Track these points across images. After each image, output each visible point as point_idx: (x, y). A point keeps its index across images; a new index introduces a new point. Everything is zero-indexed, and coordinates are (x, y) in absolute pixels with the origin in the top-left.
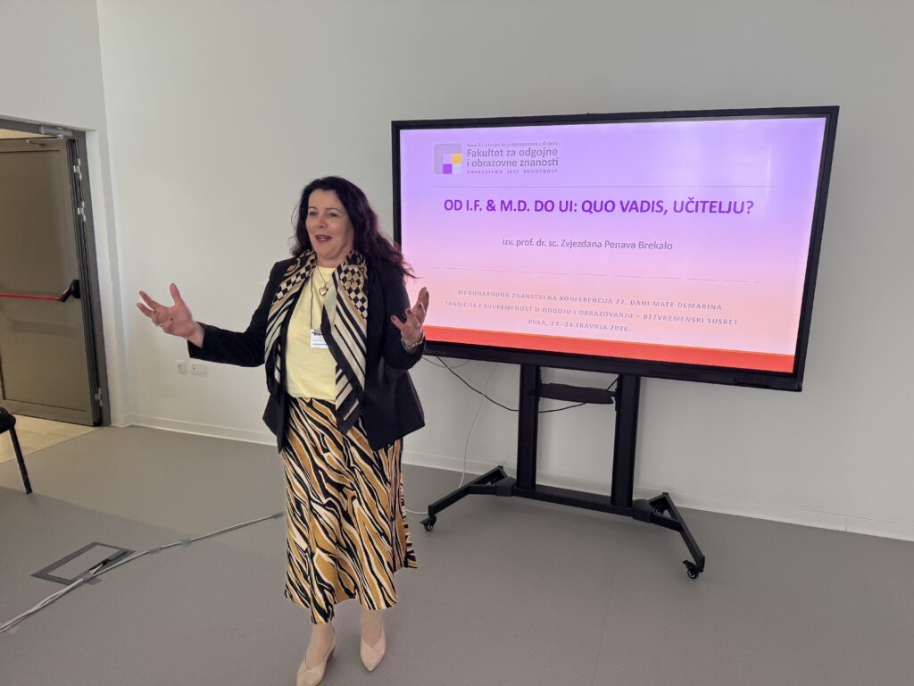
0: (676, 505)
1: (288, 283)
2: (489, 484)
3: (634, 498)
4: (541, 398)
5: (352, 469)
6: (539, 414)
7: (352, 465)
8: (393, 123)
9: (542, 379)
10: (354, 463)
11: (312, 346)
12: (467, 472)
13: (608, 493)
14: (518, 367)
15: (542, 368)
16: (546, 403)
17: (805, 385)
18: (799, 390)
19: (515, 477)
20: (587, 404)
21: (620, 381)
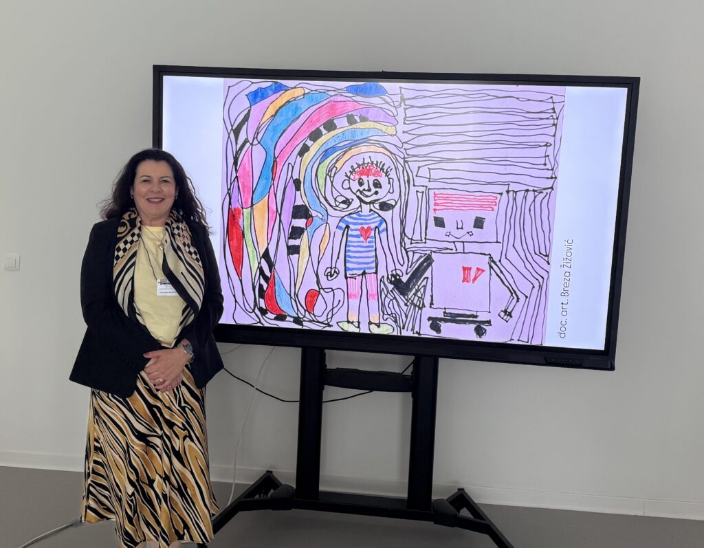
0: (476, 501)
1: (126, 243)
2: (257, 496)
3: (434, 498)
4: (326, 387)
5: (183, 408)
6: (324, 404)
7: (183, 404)
8: (155, 67)
9: (327, 363)
10: (185, 402)
11: (158, 294)
12: (237, 482)
13: (405, 495)
14: (299, 350)
15: (326, 351)
16: (330, 392)
17: (618, 362)
18: (612, 368)
19: (295, 487)
20: (374, 392)
21: (416, 363)
